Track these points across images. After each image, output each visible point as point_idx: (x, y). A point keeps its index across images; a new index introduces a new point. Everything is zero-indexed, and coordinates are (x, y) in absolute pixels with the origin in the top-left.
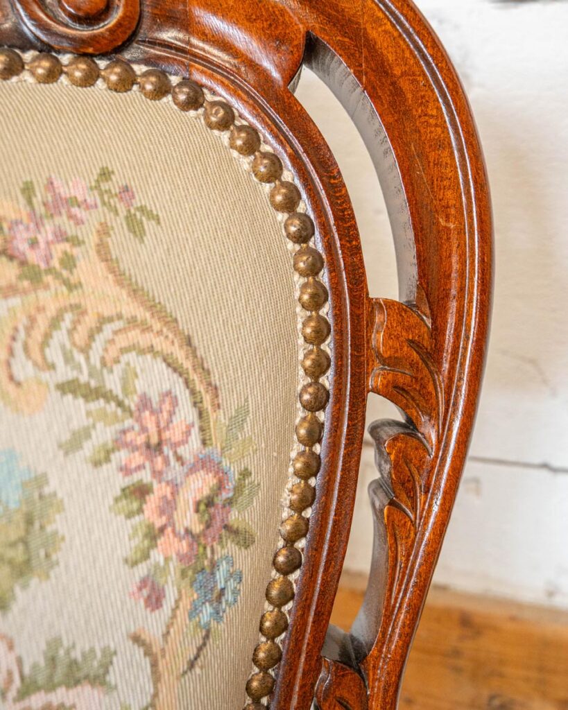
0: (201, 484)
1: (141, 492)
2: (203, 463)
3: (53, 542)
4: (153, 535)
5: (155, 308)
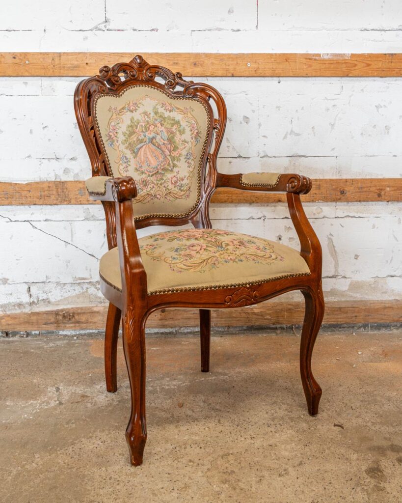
0: (196, 131)
1: (191, 130)
2: (197, 129)
3: (185, 132)
4: (192, 134)
5: (194, 117)
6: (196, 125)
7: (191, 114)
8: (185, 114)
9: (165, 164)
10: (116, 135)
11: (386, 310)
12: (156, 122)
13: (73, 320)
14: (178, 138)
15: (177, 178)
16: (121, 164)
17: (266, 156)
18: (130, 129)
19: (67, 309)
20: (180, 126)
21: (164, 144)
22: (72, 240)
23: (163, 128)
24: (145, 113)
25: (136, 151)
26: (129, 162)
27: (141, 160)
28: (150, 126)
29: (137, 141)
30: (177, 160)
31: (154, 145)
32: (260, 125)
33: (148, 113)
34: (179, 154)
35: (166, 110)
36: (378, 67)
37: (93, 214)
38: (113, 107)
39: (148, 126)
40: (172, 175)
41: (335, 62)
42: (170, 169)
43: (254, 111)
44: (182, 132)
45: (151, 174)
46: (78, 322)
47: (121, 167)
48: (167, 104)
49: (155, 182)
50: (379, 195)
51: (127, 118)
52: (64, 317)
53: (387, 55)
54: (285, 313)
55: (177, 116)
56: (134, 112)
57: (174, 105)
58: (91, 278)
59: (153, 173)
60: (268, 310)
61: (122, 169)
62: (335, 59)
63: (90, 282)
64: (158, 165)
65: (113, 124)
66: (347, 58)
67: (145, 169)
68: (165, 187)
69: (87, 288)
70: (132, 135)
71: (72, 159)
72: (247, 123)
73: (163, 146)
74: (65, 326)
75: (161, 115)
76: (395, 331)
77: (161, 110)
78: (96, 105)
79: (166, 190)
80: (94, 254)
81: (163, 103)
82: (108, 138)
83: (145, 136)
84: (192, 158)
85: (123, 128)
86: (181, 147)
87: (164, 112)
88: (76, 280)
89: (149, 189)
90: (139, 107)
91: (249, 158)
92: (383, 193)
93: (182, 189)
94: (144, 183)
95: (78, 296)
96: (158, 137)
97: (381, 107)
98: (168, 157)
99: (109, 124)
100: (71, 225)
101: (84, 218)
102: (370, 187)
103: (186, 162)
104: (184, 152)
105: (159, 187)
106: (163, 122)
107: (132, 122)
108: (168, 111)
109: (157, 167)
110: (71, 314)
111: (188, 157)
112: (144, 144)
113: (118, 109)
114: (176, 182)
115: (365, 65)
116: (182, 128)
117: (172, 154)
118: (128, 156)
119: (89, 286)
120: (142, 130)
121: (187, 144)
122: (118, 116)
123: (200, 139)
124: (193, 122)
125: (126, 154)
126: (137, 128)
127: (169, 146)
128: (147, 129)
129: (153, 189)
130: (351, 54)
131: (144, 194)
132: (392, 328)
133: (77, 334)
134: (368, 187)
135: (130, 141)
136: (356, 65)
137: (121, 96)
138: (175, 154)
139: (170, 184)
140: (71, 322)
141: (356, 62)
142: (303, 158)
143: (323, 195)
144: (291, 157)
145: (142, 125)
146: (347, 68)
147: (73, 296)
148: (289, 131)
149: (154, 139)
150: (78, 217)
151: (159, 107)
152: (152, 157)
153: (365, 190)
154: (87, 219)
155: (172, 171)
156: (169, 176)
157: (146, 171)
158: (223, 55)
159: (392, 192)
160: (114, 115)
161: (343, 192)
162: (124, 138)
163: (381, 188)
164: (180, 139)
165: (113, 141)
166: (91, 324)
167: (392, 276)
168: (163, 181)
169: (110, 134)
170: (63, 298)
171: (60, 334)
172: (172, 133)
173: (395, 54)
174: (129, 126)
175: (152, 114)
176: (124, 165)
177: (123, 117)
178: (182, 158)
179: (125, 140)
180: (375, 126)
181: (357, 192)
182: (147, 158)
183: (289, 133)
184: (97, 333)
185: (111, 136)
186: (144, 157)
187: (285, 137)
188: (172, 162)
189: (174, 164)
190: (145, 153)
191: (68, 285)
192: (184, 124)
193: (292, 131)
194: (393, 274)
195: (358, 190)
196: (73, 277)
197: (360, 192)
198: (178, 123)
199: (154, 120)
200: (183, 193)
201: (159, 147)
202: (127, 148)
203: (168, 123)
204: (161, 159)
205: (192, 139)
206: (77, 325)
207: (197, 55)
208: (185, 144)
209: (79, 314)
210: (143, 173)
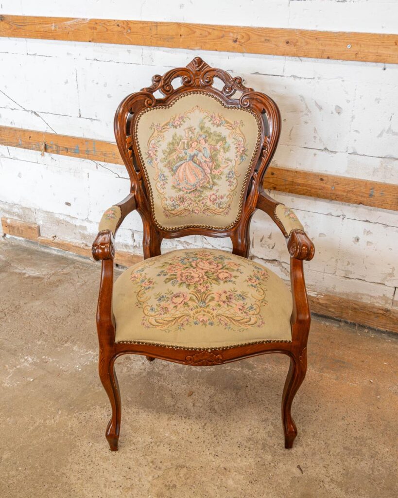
0: (243, 149)
1: (237, 148)
2: (243, 147)
3: (230, 150)
5: (242, 133)
6: (243, 142)
7: (240, 130)
8: (233, 129)
9: (204, 182)
10: (155, 153)
12: (200, 138)
14: (221, 156)
15: (216, 196)
16: (158, 181)
17: (355, 153)
18: (171, 146)
20: (226, 142)
21: (205, 161)
23: (206, 145)
24: (190, 129)
25: (174, 168)
26: (167, 179)
27: (179, 178)
28: (193, 142)
29: (177, 159)
30: (218, 178)
31: (195, 163)
32: (353, 117)
33: (193, 128)
34: (220, 173)
35: (213, 124)
38: (156, 124)
39: (191, 142)
40: (212, 192)
42: (210, 187)
43: (348, 101)
44: (226, 150)
45: (189, 191)
47: (159, 185)
48: (217, 117)
49: (193, 199)
51: (169, 135)
54: (350, 311)
55: (224, 131)
56: (178, 127)
57: (224, 118)
59: (191, 190)
60: (333, 303)
61: (159, 186)
64: (197, 183)
65: (153, 142)
67: (183, 186)
68: (203, 203)
70: (171, 153)
72: (339, 113)
73: (204, 164)
75: (206, 131)
77: (208, 124)
78: (138, 122)
79: (204, 206)
81: (212, 117)
82: (147, 156)
83: (186, 154)
84: (235, 176)
85: (164, 146)
86: (223, 165)
87: (211, 126)
89: (186, 205)
90: (184, 122)
91: (336, 152)
93: (221, 206)
94: (182, 200)
96: (201, 154)
98: (208, 175)
99: (149, 142)
103: (227, 180)
104: (226, 171)
105: (197, 203)
106: (207, 138)
107: (174, 139)
108: (215, 126)
109: (195, 185)
111: (230, 176)
112: (184, 161)
113: (161, 126)
114: (215, 200)
116: (227, 145)
117: (213, 173)
118: (166, 174)
120: (184, 148)
121: (229, 162)
122: (159, 133)
123: (246, 157)
124: (240, 139)
125: (164, 172)
126: (178, 146)
127: (211, 164)
128: (189, 146)
129: (191, 205)
131: (181, 209)
135: (170, 159)
137: (172, 106)
138: (216, 172)
139: (208, 201)
142: (397, 161)
144: (384, 158)
145: (184, 142)
148: (386, 129)
149: (196, 157)
151: (206, 121)
152: (191, 175)
155: (211, 188)
156: (207, 193)
157: (183, 189)
160: (156, 132)
162: (163, 156)
164: (223, 157)
165: (152, 159)
168: (201, 198)
169: (150, 152)
172: (215, 150)
174: (170, 144)
175: (198, 130)
176: (162, 183)
177: (165, 134)
178: (224, 177)
179: (164, 158)
182: (186, 175)
183: (386, 131)
185: (150, 154)
186: (183, 174)
187: (380, 135)
188: (212, 180)
189: (213, 182)
190: (184, 171)
192: (230, 141)
198: (224, 139)
199: (198, 136)
200: (221, 210)
201: (200, 165)
202: (165, 166)
203: (213, 140)
204: (201, 177)
205: (237, 157)
207: (291, 32)
208: (228, 163)
210: (180, 190)
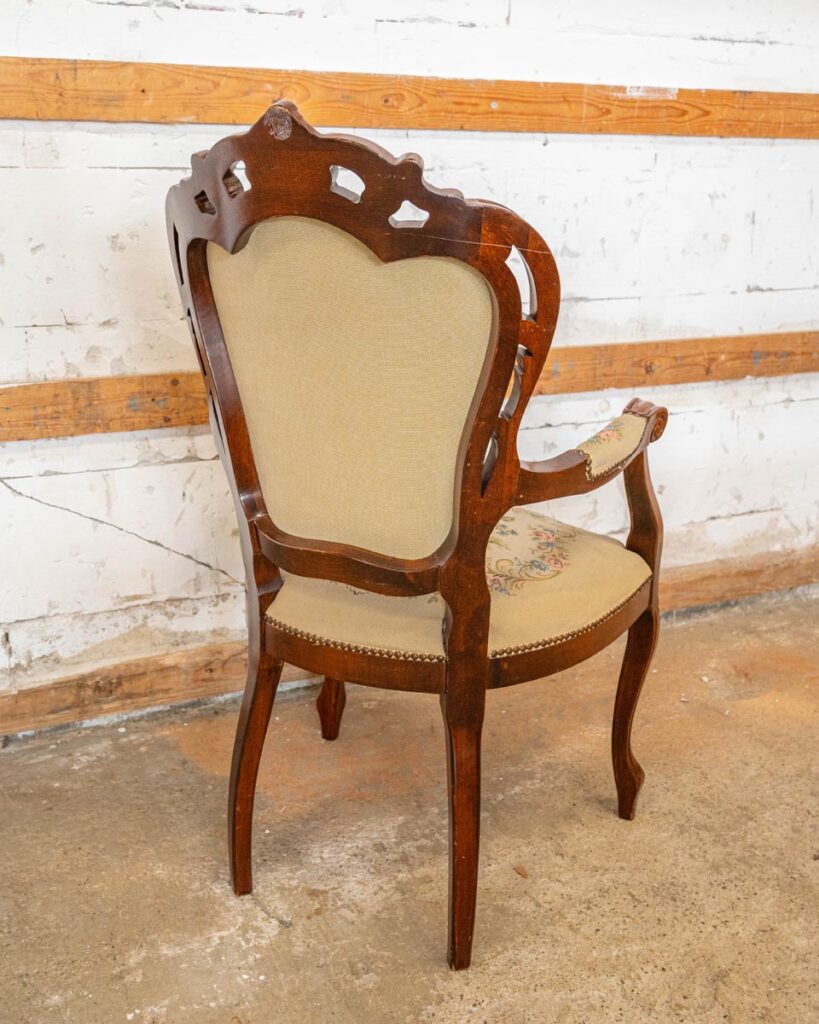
11: (705, 583)
13: (119, 691)
19: (104, 669)
22: (109, 514)
36: (720, 117)
37: (157, 449)
41: (650, 104)
46: (130, 696)
50: (708, 371)
52: (97, 688)
53: (738, 95)
58: (155, 593)
62: (650, 99)
63: (152, 603)
66: (671, 98)
69: (146, 617)
71: (107, 323)
74: (101, 709)
76: (713, 617)
80: (159, 541)
88: (121, 604)
92: (713, 368)
95: (124, 638)
97: (718, 197)
100: (105, 479)
101: (136, 462)
102: (695, 356)
110: (114, 681)
115: (700, 112)
119: (148, 612)
130: (680, 90)
132: (709, 612)
133: (123, 721)
134: (690, 356)
136: (684, 113)
140: (114, 697)
141: (685, 107)
142: (582, 303)
143: (617, 377)
146: (669, 118)
147: (114, 639)
150: (124, 459)
153: (688, 360)
154: (144, 462)
158: (443, 82)
159: (729, 364)
161: (650, 367)
163: (712, 356)
166: (161, 695)
167: (713, 518)
170: (89, 646)
171: (84, 726)
173: (750, 93)
180: (705, 236)
181: (674, 367)
184: (169, 711)
191: (100, 616)
193: (565, 247)
194: (715, 515)
195: (674, 363)
196: (112, 597)
197: (679, 366)
206: (129, 701)
209: (132, 677)
